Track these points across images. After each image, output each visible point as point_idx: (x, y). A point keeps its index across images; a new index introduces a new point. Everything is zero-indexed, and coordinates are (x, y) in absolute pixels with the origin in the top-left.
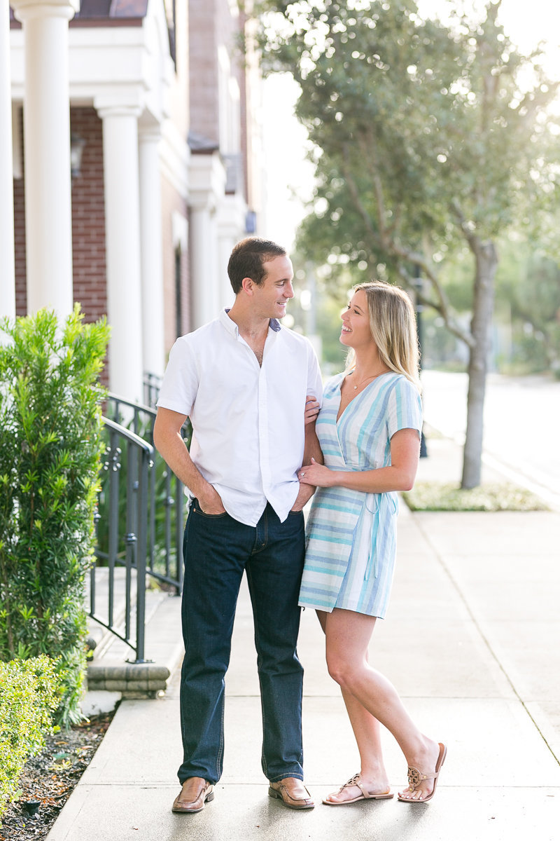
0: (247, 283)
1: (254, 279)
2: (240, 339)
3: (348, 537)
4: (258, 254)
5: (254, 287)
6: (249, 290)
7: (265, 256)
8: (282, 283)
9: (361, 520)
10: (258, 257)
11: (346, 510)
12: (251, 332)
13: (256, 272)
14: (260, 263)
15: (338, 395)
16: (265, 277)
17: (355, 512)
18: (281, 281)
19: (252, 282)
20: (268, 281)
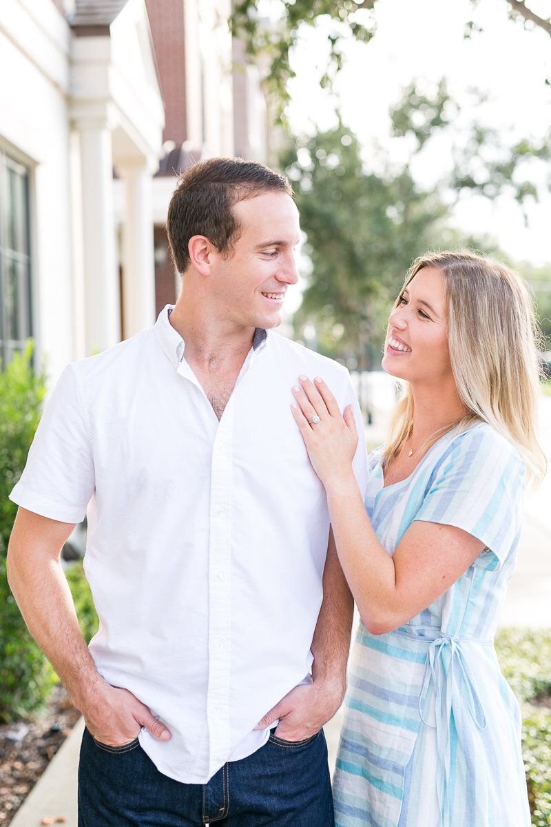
0: (200, 247)
1: (212, 238)
2: (186, 370)
3: (397, 779)
4: (226, 185)
5: (213, 257)
6: (204, 263)
7: (239, 189)
8: (272, 250)
9: (420, 744)
10: (224, 190)
11: (391, 719)
12: (207, 356)
13: (217, 223)
14: (226, 205)
15: (378, 476)
16: (236, 233)
17: (409, 725)
18: (270, 244)
19: (209, 246)
20: (243, 245)
